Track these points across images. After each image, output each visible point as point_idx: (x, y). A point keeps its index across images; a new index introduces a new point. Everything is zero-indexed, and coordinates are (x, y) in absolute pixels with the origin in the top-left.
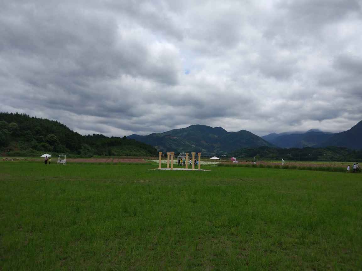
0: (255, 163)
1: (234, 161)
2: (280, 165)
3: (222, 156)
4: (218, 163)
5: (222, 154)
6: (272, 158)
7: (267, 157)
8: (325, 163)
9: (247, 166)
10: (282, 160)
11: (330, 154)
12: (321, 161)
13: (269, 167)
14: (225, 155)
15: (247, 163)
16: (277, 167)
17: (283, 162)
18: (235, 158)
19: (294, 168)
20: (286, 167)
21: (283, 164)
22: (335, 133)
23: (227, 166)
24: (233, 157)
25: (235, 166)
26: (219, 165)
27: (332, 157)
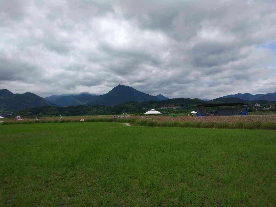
0: (37, 119)
1: (18, 119)
2: (58, 120)
3: (8, 115)
4: (3, 121)
5: (8, 113)
6: (52, 115)
7: (49, 114)
8: (91, 116)
9: (30, 123)
10: (60, 116)
11: (95, 109)
12: (89, 115)
13: (49, 122)
14: (11, 115)
15: (31, 120)
16: (56, 122)
17: (61, 117)
18: (19, 117)
19: (69, 121)
20: (63, 121)
21: (60, 119)
22: (98, 95)
23: (11, 124)
24: (18, 116)
25: (19, 123)
26: (4, 124)
27: (97, 112)
